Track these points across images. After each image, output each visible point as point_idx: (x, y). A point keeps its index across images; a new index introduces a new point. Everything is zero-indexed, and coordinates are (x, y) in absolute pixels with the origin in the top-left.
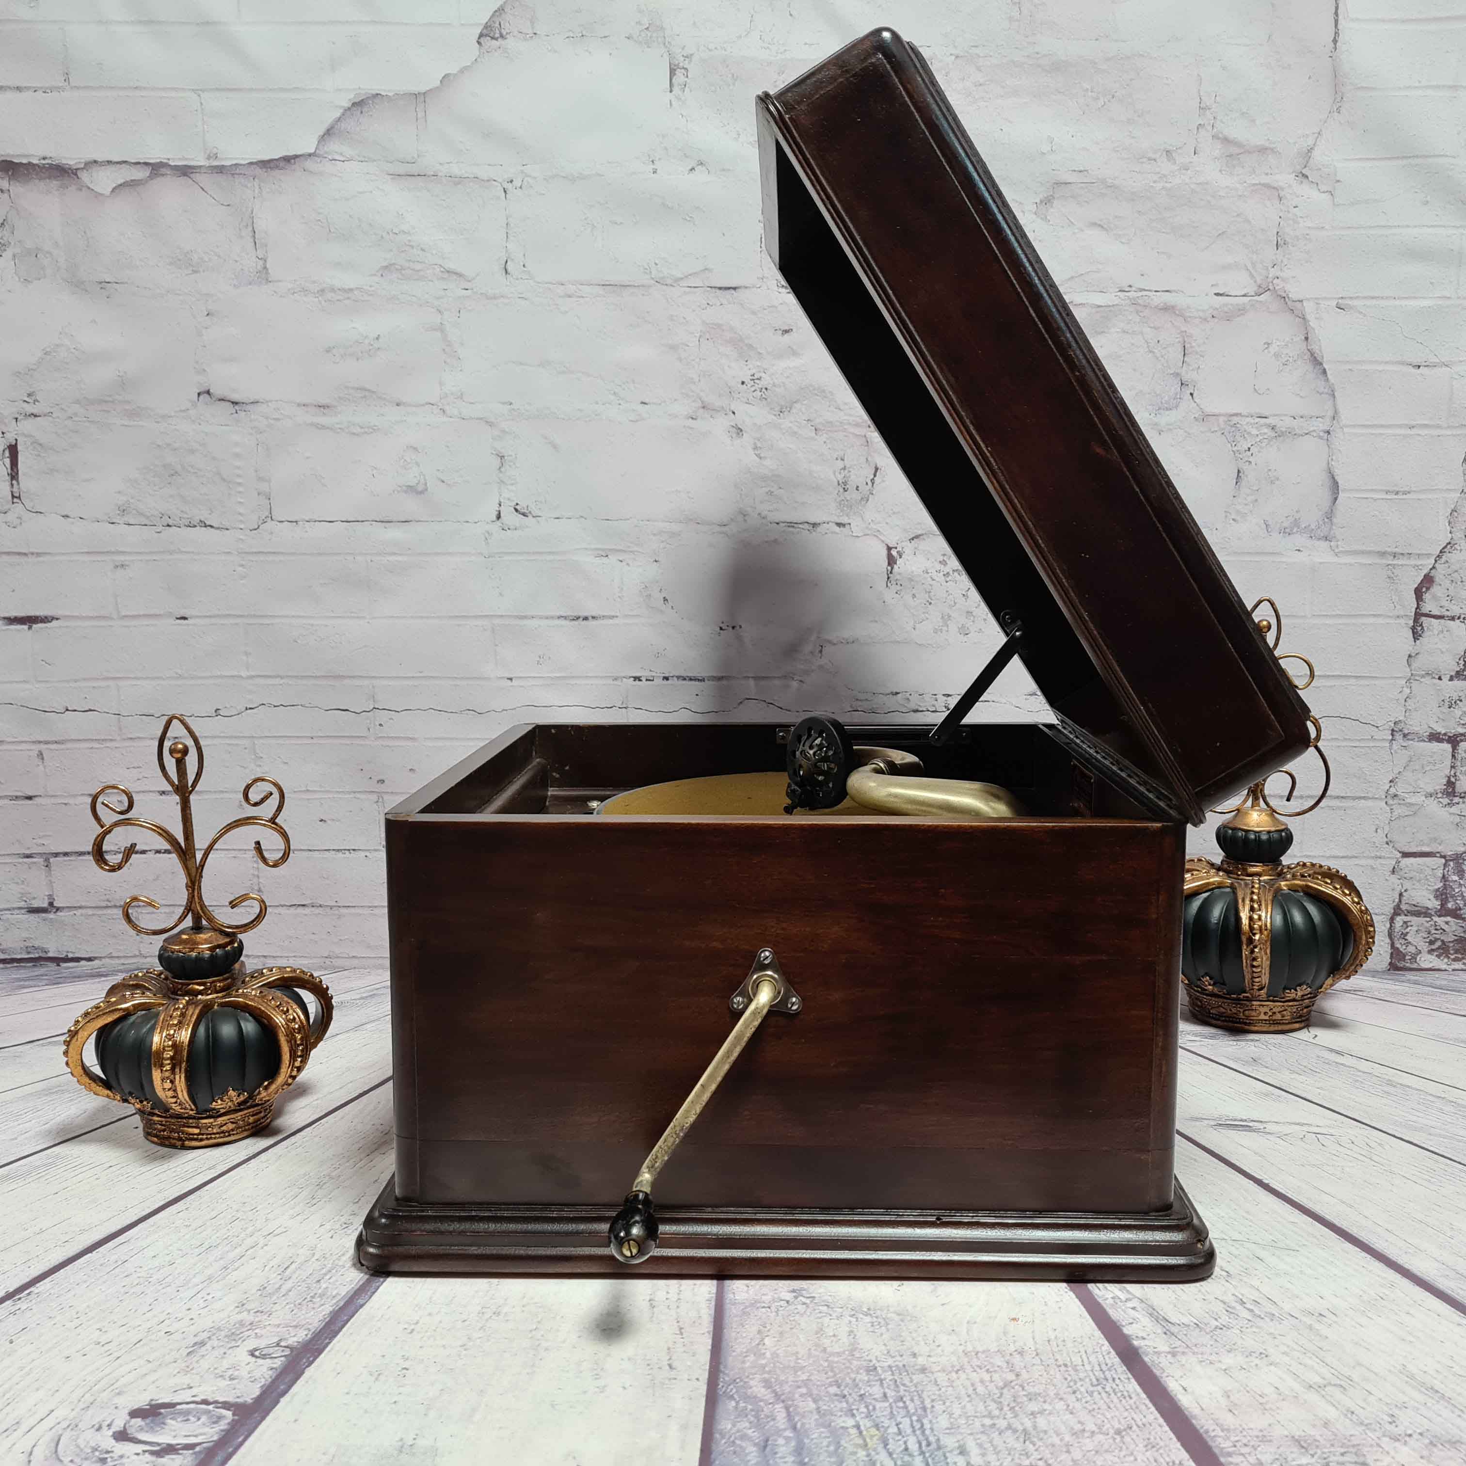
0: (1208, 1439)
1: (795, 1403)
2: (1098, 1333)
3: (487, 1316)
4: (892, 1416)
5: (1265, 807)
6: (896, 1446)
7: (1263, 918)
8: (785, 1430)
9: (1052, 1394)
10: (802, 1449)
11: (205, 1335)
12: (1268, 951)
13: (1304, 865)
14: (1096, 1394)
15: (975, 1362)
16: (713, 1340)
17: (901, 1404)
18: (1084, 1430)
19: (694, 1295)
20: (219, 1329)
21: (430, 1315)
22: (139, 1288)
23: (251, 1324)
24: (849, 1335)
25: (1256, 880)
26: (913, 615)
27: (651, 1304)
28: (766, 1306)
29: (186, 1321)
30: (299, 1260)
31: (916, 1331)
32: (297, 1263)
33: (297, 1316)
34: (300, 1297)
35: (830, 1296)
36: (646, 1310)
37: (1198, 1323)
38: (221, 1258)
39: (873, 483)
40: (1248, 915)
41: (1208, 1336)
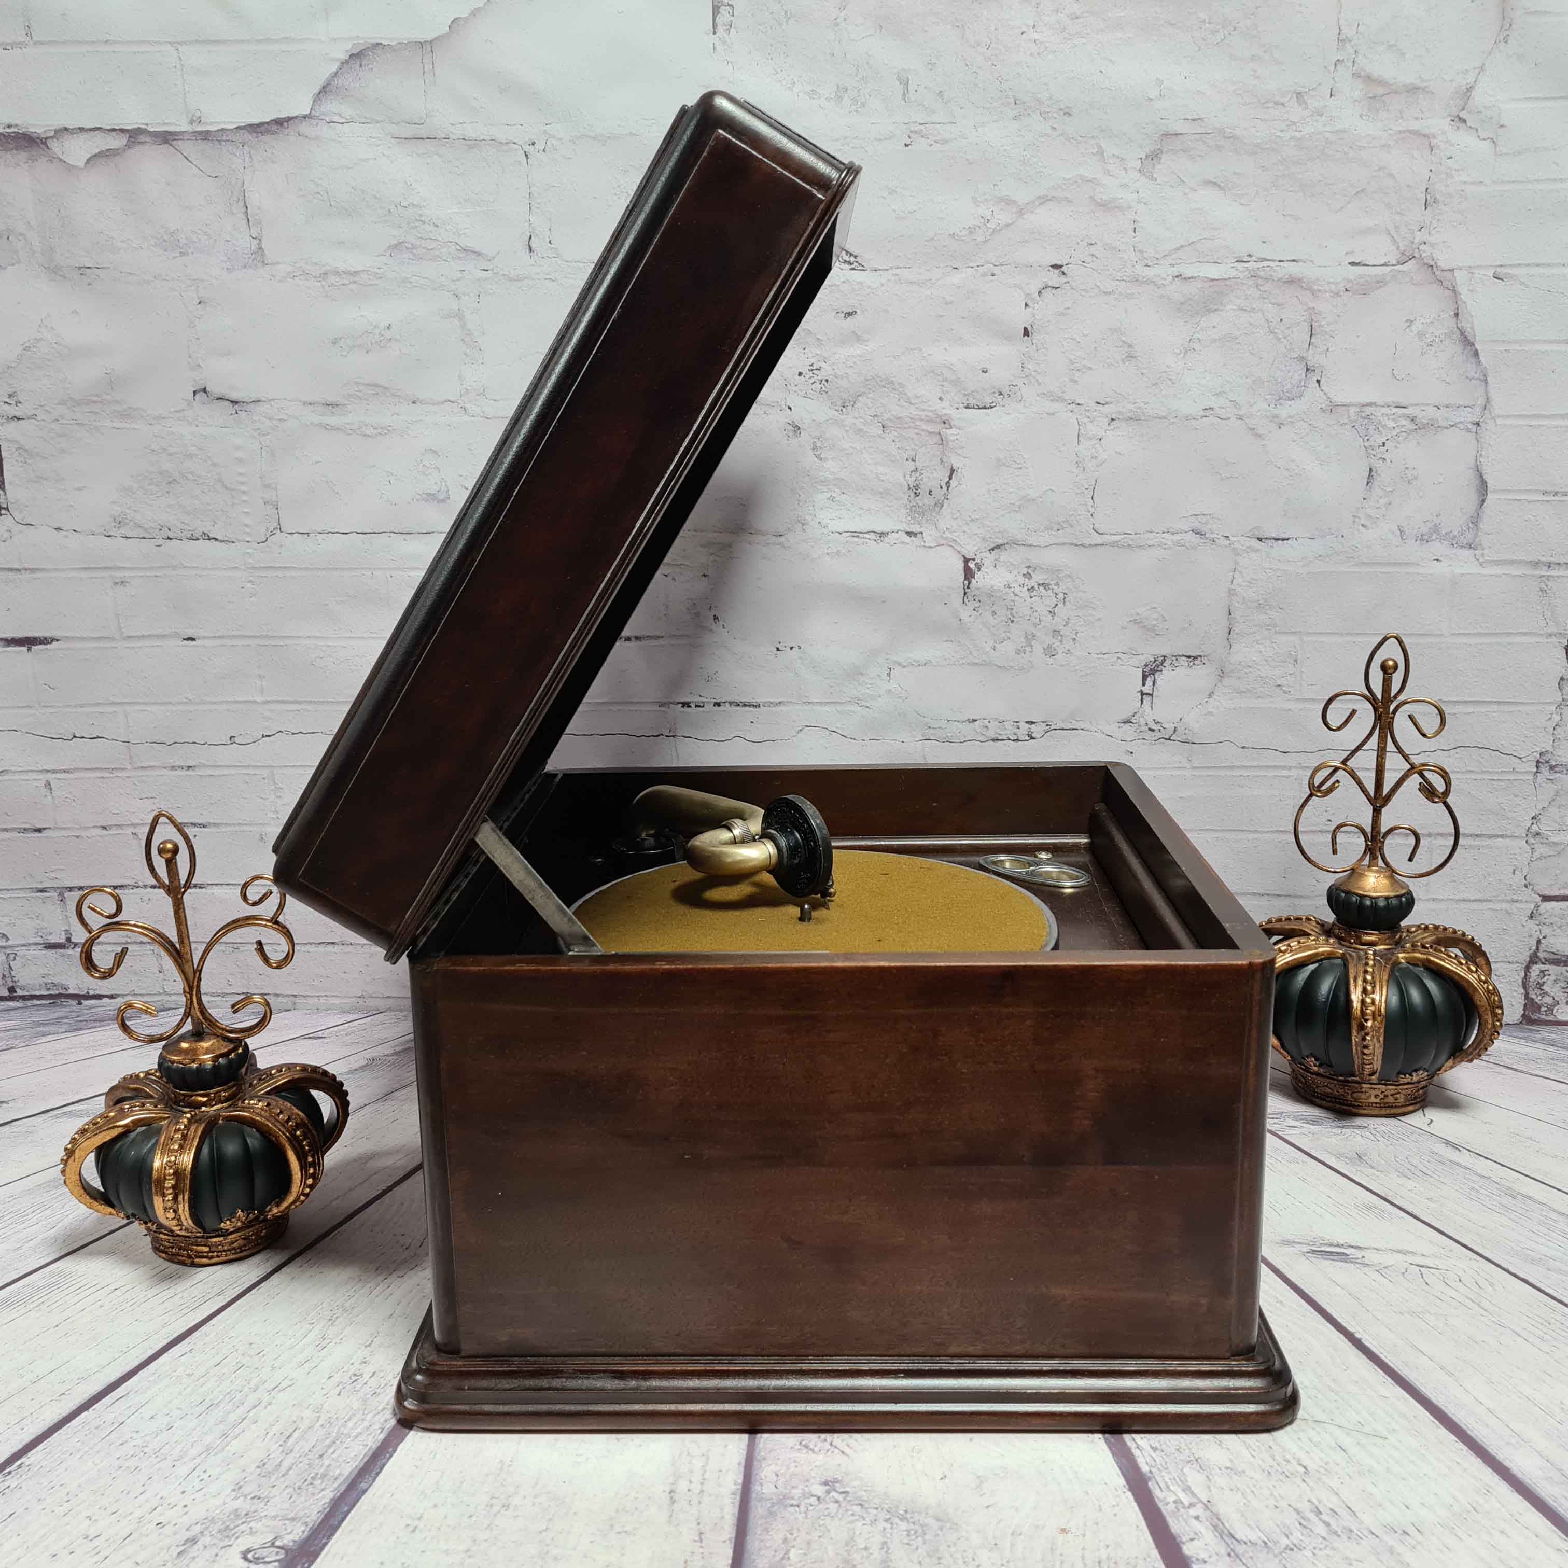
3: (495, 1509)
5: (1385, 866)
7: (1377, 1003)
11: (198, 1528)
12: (1382, 1039)
13: (1426, 928)
16: (735, 1550)
19: (719, 1485)
20: (213, 1521)
21: (435, 1506)
22: (132, 1463)
23: (246, 1515)
24: (882, 1549)
25: (1371, 952)
26: (994, 635)
27: (671, 1498)
28: (795, 1503)
29: (179, 1509)
30: (303, 1426)
31: (955, 1544)
32: (301, 1430)
33: (295, 1504)
34: (299, 1478)
35: (866, 1491)
36: (665, 1505)
37: (1266, 1540)
38: (222, 1422)
39: (948, 487)
40: (1360, 998)
41: (1276, 1560)
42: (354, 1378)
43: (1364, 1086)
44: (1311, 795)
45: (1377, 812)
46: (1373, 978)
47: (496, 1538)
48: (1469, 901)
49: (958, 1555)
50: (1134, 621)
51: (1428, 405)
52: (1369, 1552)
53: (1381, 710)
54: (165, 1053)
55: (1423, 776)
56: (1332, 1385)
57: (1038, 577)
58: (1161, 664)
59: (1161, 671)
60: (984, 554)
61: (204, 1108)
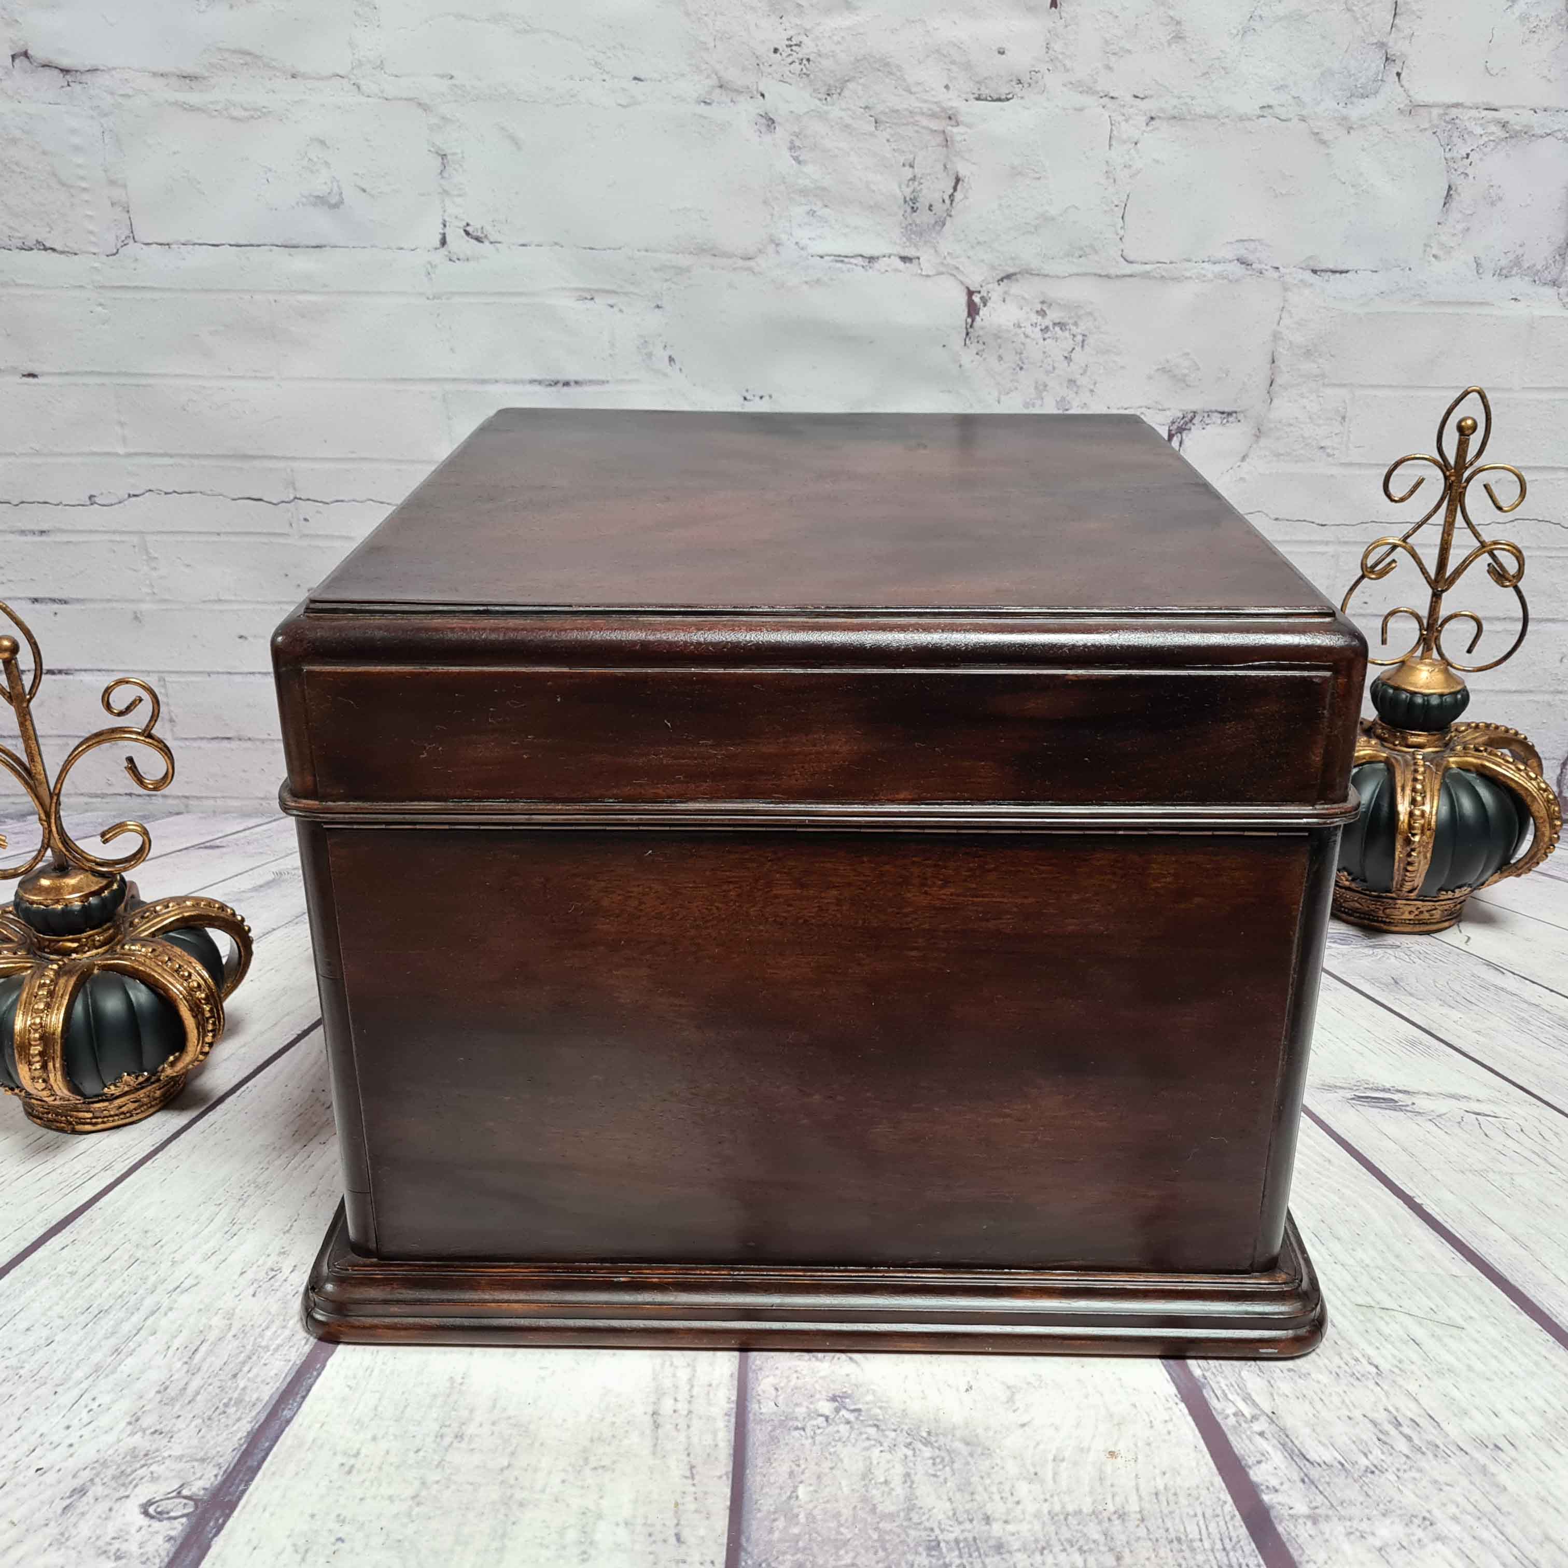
2: (1218, 1480)
3: (447, 1440)
5: (1439, 658)
7: (1427, 815)
11: (86, 1475)
12: (1429, 855)
13: (1477, 727)
15: (1065, 1534)
16: (733, 1488)
19: (710, 1404)
20: (105, 1464)
21: (374, 1438)
23: (146, 1455)
24: (905, 1482)
25: (1420, 757)
26: (998, 384)
27: (655, 1422)
28: (800, 1425)
29: (63, 1449)
30: (212, 1336)
31: (989, 1475)
32: (209, 1342)
33: (205, 1440)
34: (210, 1405)
35: (880, 1408)
36: (648, 1432)
37: (1344, 1462)
38: (113, 1333)
39: (952, 201)
40: (1408, 809)
41: (1357, 1486)
42: (272, 1274)
43: (1399, 902)
44: (1363, 577)
45: (1437, 597)
46: (1423, 786)
47: (449, 1479)
48: (1510, 692)
49: (994, 1489)
50: (1163, 370)
51: (1524, 107)
52: (1460, 1473)
53: (1453, 478)
54: (21, 893)
55: (1493, 556)
56: (1398, 1264)
57: (1054, 315)
58: (1191, 421)
59: (1190, 429)
60: (990, 286)
61: (74, 956)
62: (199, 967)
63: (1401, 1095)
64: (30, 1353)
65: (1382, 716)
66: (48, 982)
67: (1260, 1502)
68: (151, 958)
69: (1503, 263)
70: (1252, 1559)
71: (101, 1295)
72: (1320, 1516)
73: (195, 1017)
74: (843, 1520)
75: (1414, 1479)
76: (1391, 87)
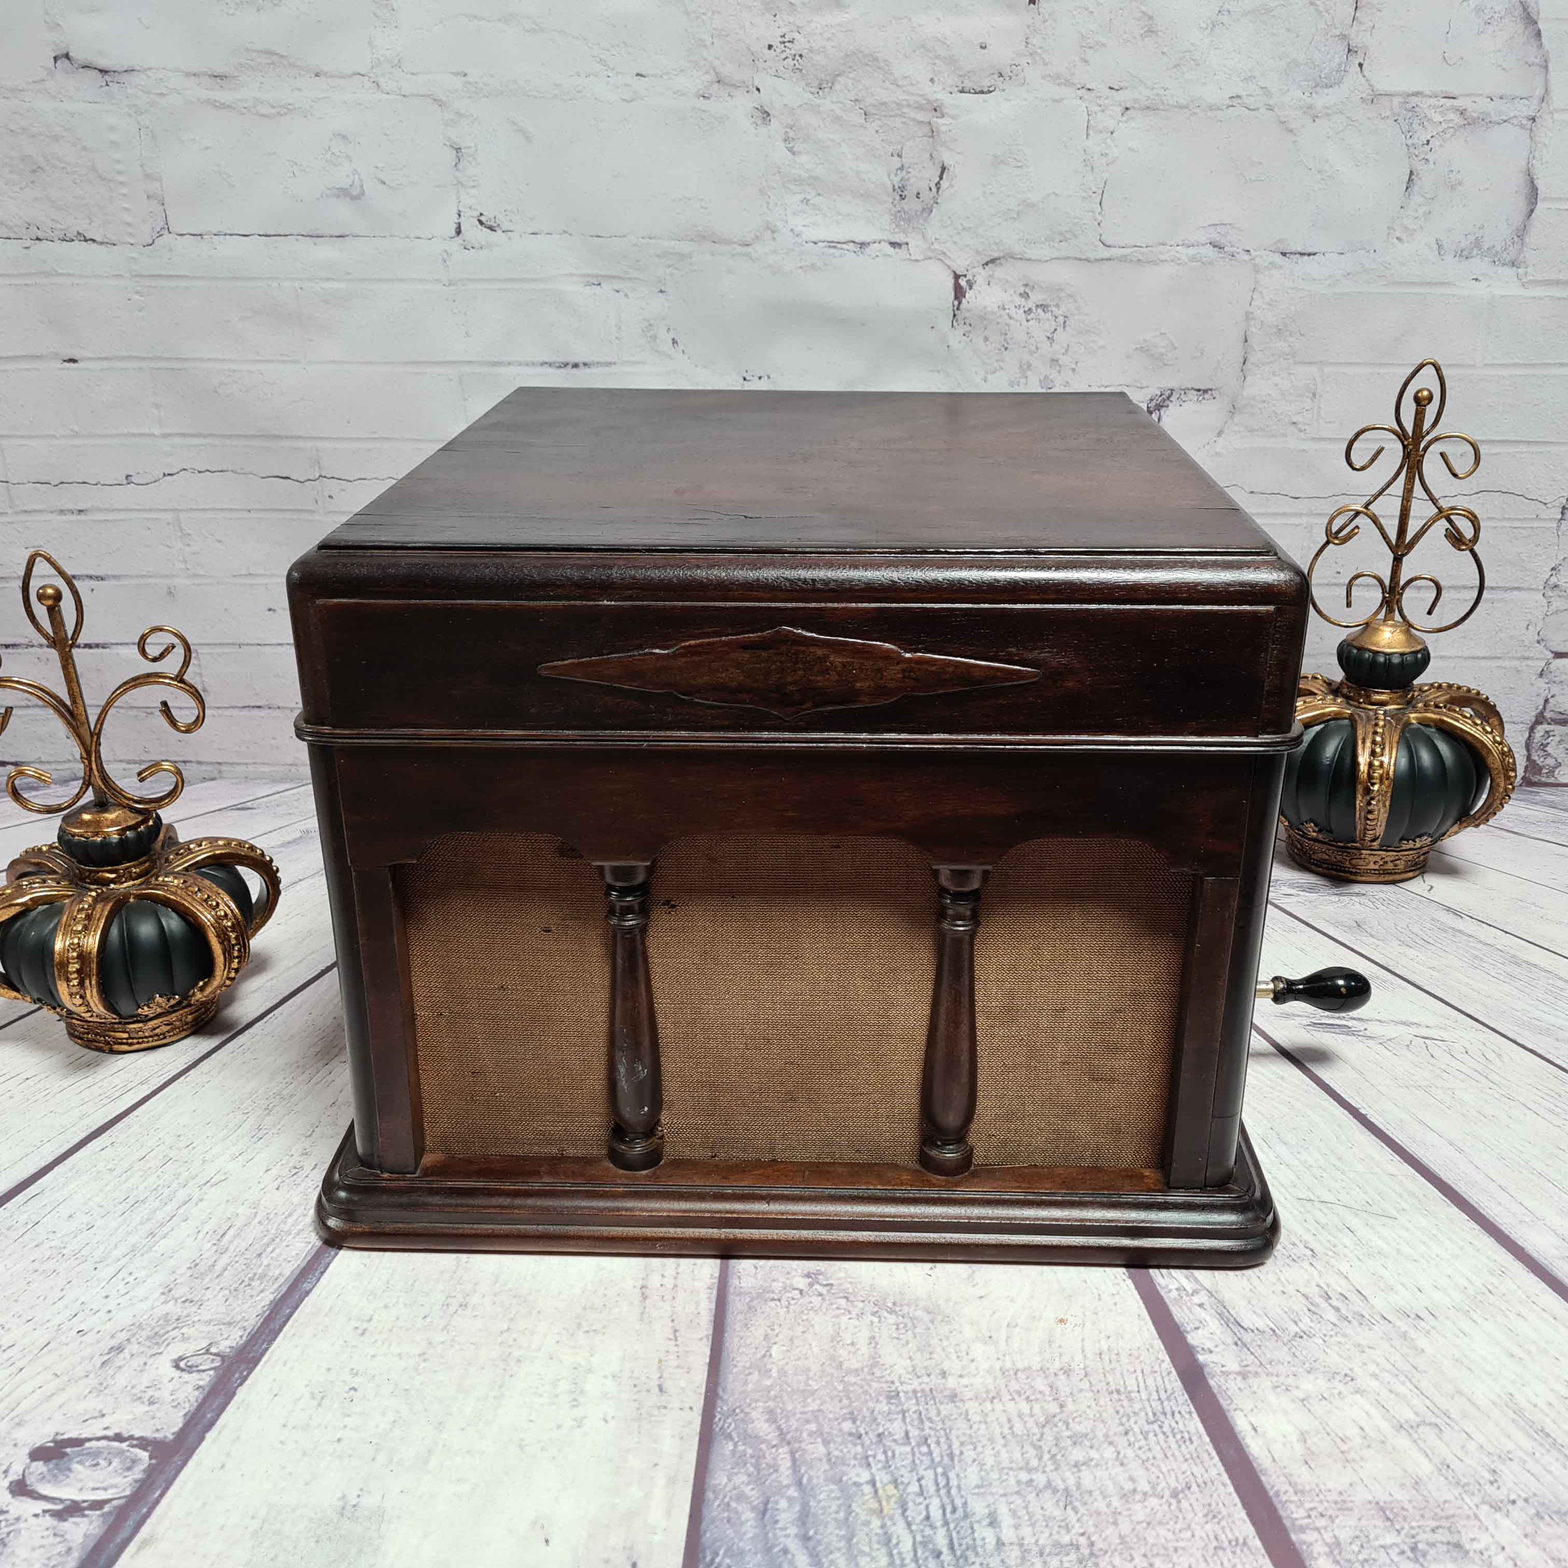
0: (1279, 1506)
1: (803, 1445)
2: (1158, 1344)
3: (452, 1309)
4: (914, 1467)
5: (1401, 621)
6: (915, 1513)
7: (1385, 766)
8: (788, 1486)
9: (1100, 1434)
10: (807, 1516)
11: (123, 1336)
12: (1388, 803)
13: (1440, 686)
14: (1151, 1435)
15: (1014, 1386)
16: (712, 1350)
17: (924, 1449)
18: (1135, 1490)
19: (692, 1281)
20: (140, 1326)
21: (386, 1307)
22: (51, 1265)
23: (178, 1319)
24: (870, 1344)
25: (1382, 712)
26: (985, 364)
27: (643, 1293)
28: (776, 1297)
29: (102, 1314)
30: (239, 1223)
31: (947, 1338)
32: (236, 1227)
33: (232, 1307)
34: (237, 1279)
35: (851, 1283)
36: (636, 1302)
37: (1274, 1328)
38: (148, 1220)
39: (938, 189)
40: (1368, 760)
41: (1286, 1348)
42: (295, 1171)
43: (1364, 852)
44: (1327, 543)
45: (1397, 561)
46: (1383, 739)
47: (453, 1340)
48: (1478, 658)
49: (951, 1349)
50: (1141, 350)
51: (1478, 96)
52: (1382, 1338)
53: (1411, 447)
54: (64, 825)
55: (1450, 521)
56: (1338, 1164)
57: (1036, 297)
58: (1168, 398)
59: (1167, 406)
60: (974, 270)
61: (112, 886)
62: (227, 898)
63: (1354, 1022)
64: (72, 1236)
65: (1348, 677)
66: (86, 906)
67: (1196, 1360)
68: (182, 889)
69: (1463, 245)
70: (1185, 1407)
71: (137, 1188)
72: (1250, 1372)
73: (221, 943)
74: (811, 1374)
75: (1340, 1343)
76: (1353, 78)
